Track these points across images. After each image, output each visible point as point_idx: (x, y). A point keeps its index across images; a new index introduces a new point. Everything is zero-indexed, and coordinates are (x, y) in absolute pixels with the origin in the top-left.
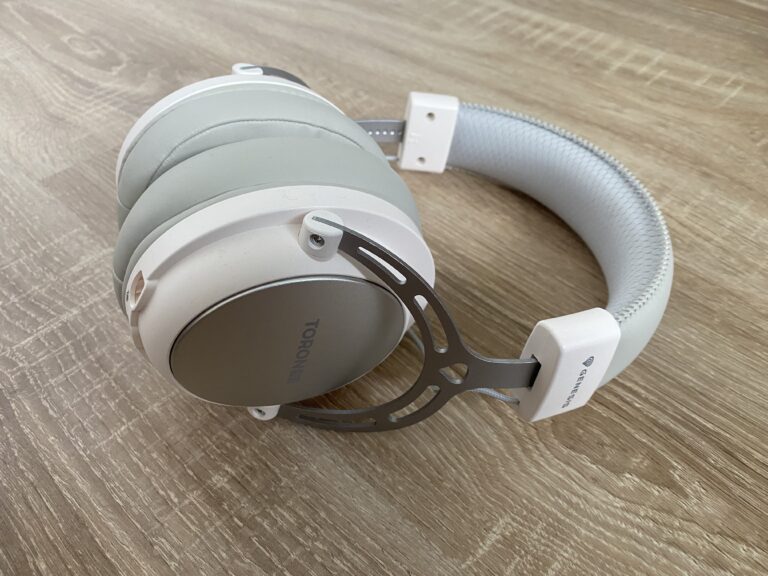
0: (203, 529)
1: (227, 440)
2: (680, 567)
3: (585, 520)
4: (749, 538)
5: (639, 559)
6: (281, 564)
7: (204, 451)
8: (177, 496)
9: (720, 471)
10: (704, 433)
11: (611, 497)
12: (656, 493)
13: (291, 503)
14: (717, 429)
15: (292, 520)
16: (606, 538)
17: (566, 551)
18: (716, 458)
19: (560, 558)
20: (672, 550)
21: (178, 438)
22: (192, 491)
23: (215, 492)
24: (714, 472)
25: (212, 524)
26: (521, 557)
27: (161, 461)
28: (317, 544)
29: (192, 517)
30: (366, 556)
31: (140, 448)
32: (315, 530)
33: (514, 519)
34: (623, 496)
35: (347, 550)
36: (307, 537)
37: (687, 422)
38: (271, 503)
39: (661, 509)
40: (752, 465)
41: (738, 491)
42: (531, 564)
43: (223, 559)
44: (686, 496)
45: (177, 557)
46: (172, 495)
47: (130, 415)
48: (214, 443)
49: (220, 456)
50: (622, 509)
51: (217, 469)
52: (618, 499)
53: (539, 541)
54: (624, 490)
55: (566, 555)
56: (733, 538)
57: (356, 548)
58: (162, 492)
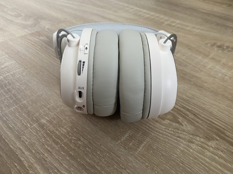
0: (38, 134)
1: (47, 111)
2: (181, 143)
3: (154, 131)
4: (200, 136)
5: (169, 141)
6: (61, 142)
7: (39, 113)
8: (30, 125)
9: (192, 119)
10: (188, 110)
11: (161, 126)
12: (174, 124)
13: (65, 127)
14: (192, 109)
15: (65, 131)
16: (159, 136)
17: (148, 139)
18: (191, 116)
19: (146, 141)
20: (178, 139)
21: (32, 110)
22: (35, 124)
23: (42, 124)
24: (190, 119)
25: (40, 132)
26: (135, 141)
27: (26, 116)
28: (73, 137)
29: (34, 130)
30: (88, 141)
31: (19, 112)
32: (72, 134)
33: (133, 131)
34: (165, 125)
35: (82, 139)
36: (70, 136)
37: (184, 107)
38: (59, 127)
39: (175, 129)
40: (201, 118)
41: (197, 124)
42: (137, 143)
43: (43, 141)
44: (183, 125)
45: (28, 141)
46: (28, 125)
47: (17, 104)
48: (43, 111)
49: (44, 115)
50: (164, 128)
51: (43, 118)
52: (163, 126)
53: (140, 137)
54: (165, 124)
55: (148, 140)
56: (196, 136)
57: (85, 139)
58: (25, 124)
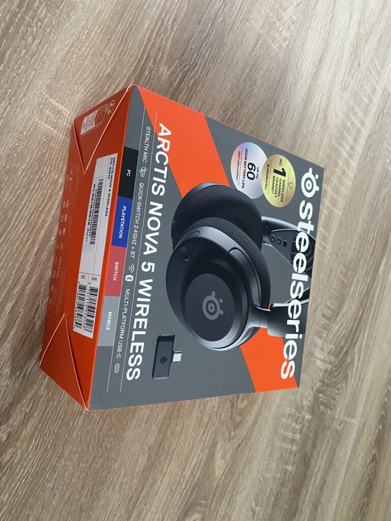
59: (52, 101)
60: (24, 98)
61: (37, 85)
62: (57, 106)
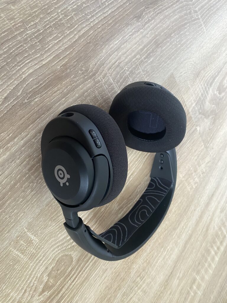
59: (28, 233)
60: (8, 233)
61: (21, 223)
62: (30, 237)
